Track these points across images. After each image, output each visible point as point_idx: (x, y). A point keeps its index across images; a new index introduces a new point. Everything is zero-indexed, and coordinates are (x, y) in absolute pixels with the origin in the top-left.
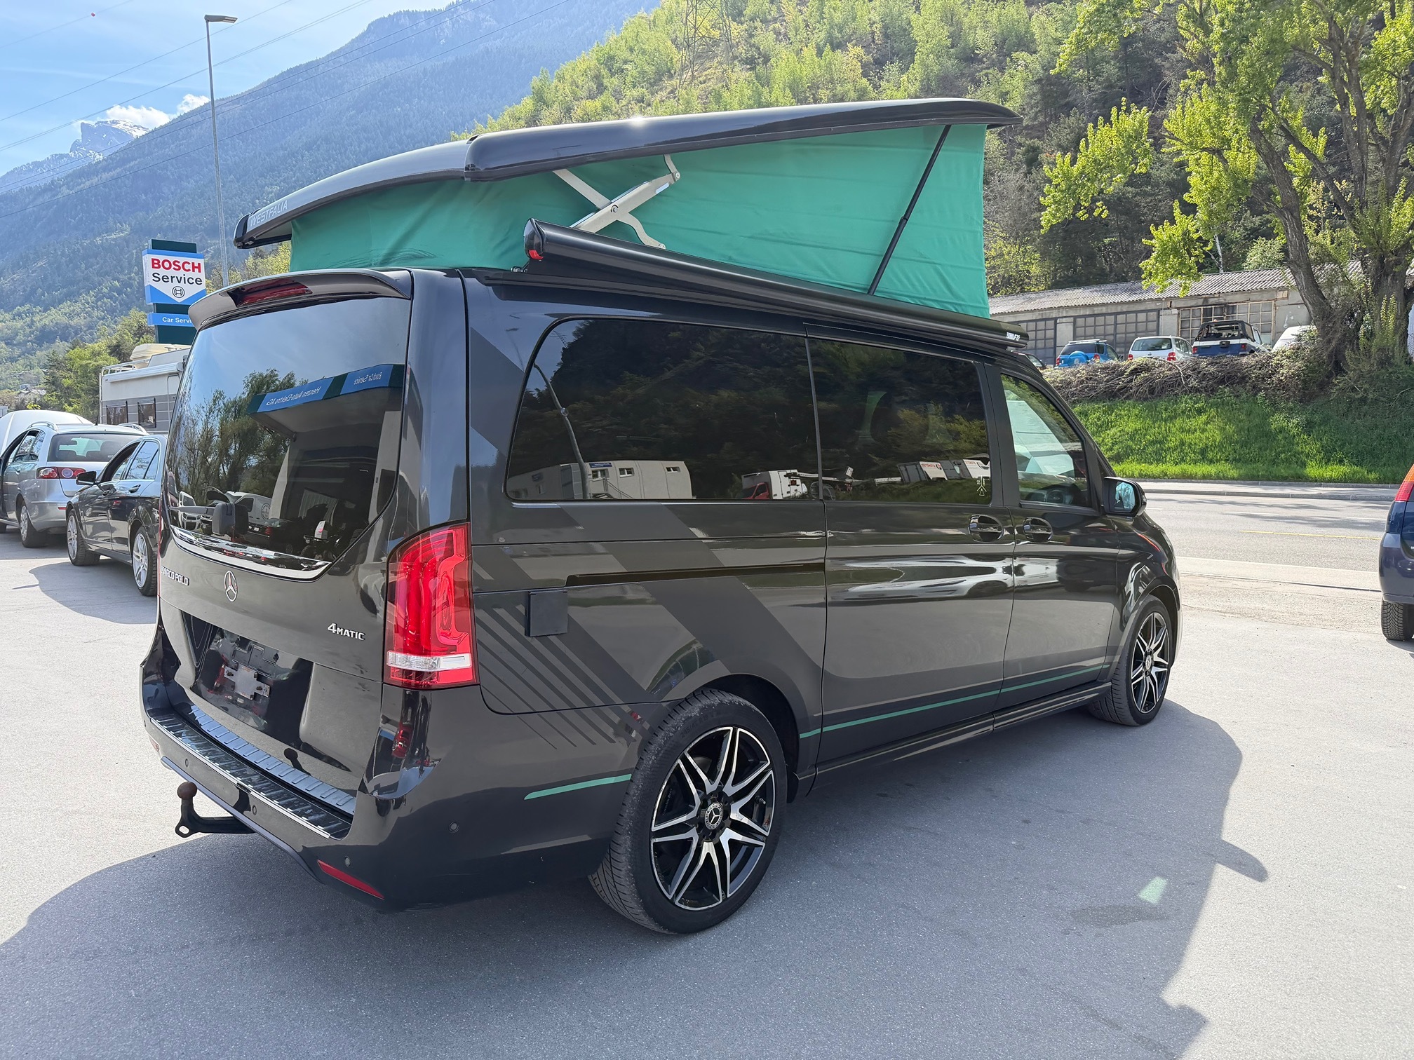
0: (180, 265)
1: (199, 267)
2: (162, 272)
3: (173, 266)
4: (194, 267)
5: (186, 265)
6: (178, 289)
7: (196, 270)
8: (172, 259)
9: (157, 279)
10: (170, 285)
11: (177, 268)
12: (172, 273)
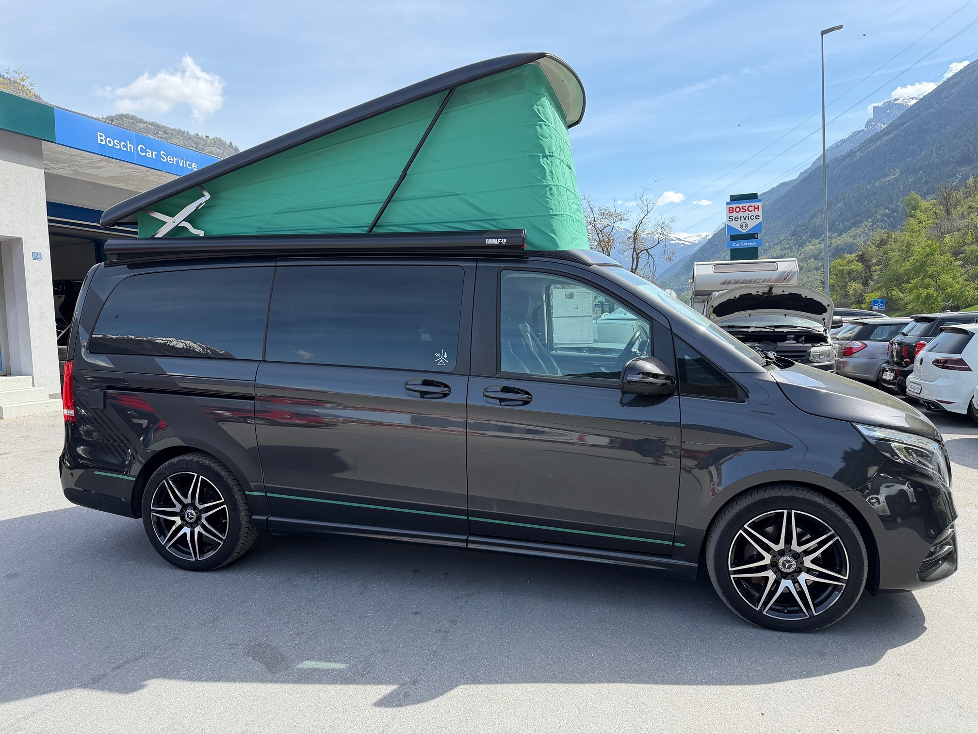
0: (746, 208)
1: (758, 208)
2: (734, 215)
3: (742, 210)
4: (755, 208)
5: (750, 208)
6: (744, 224)
8: (741, 205)
10: (739, 223)
11: (744, 210)
12: (741, 214)
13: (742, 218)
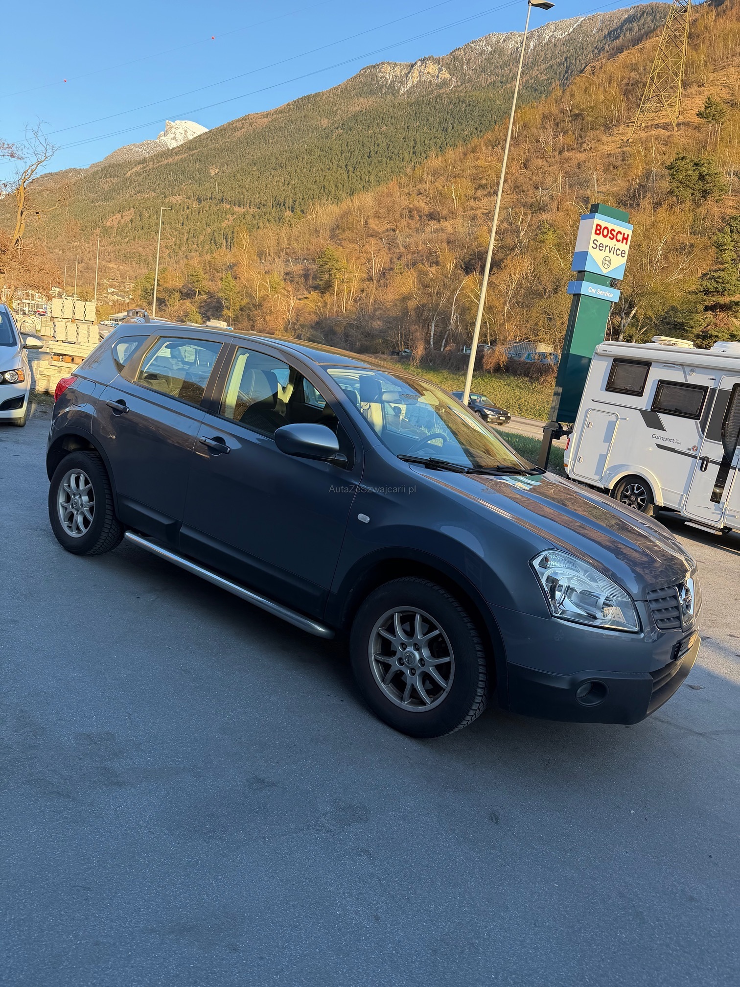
0: (615, 233)
1: (627, 239)
2: (600, 238)
3: (610, 235)
4: (624, 238)
5: (619, 235)
7: (625, 241)
8: (611, 226)
9: (595, 246)
10: (603, 254)
11: (612, 237)
12: (607, 241)
13: (607, 248)
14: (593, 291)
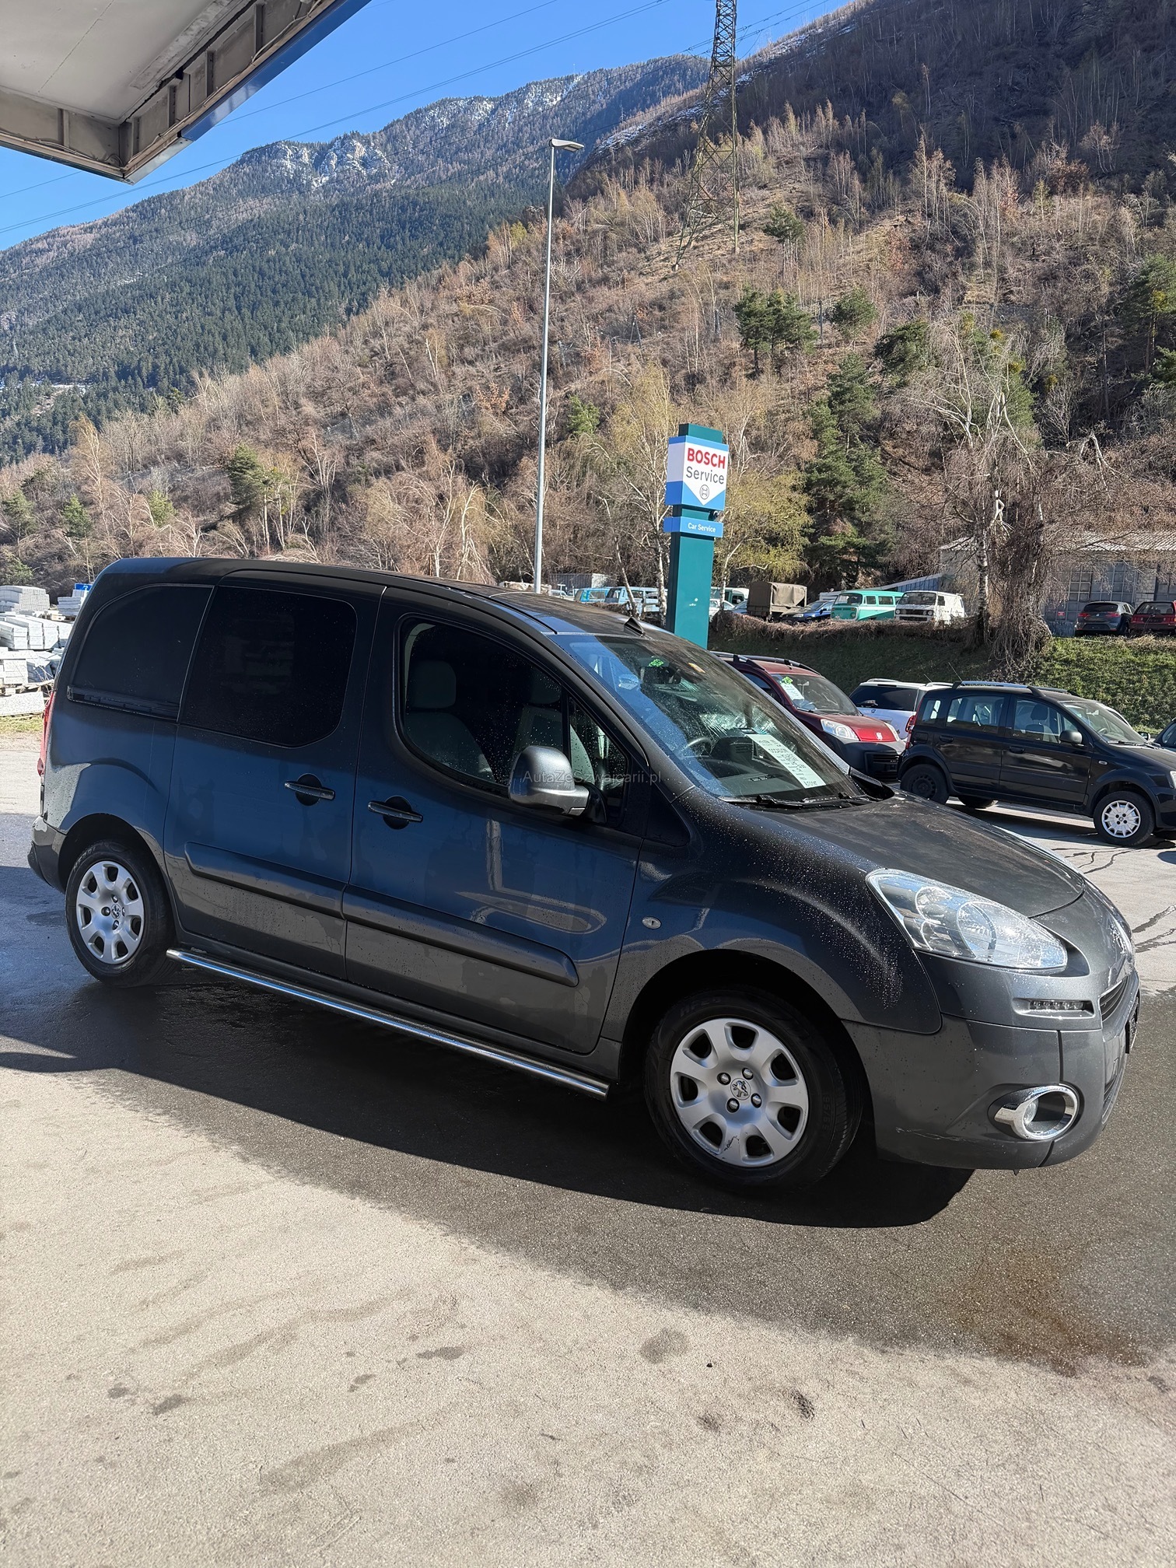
0: (709, 457)
1: (723, 462)
2: (694, 464)
3: (704, 459)
4: (720, 462)
5: (714, 458)
6: (705, 488)
7: (721, 465)
8: (704, 449)
9: (689, 475)
10: (700, 483)
11: (707, 461)
12: (702, 467)
13: (704, 475)
14: (694, 527)
